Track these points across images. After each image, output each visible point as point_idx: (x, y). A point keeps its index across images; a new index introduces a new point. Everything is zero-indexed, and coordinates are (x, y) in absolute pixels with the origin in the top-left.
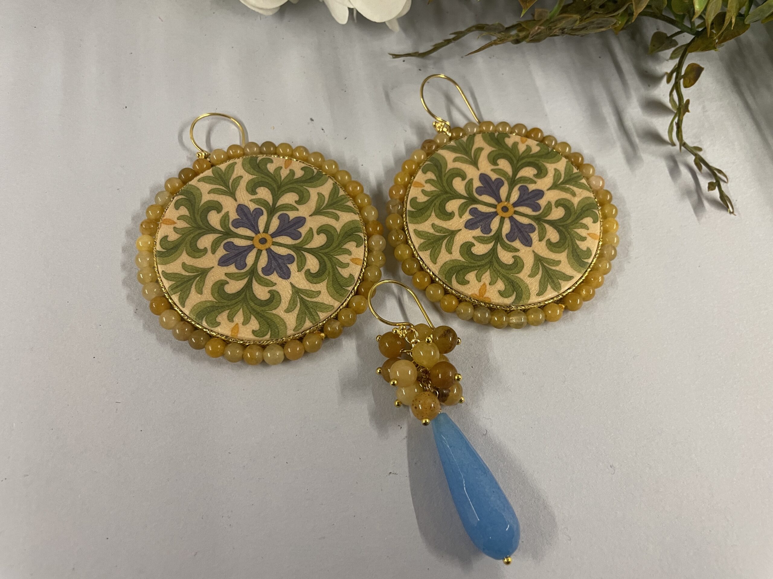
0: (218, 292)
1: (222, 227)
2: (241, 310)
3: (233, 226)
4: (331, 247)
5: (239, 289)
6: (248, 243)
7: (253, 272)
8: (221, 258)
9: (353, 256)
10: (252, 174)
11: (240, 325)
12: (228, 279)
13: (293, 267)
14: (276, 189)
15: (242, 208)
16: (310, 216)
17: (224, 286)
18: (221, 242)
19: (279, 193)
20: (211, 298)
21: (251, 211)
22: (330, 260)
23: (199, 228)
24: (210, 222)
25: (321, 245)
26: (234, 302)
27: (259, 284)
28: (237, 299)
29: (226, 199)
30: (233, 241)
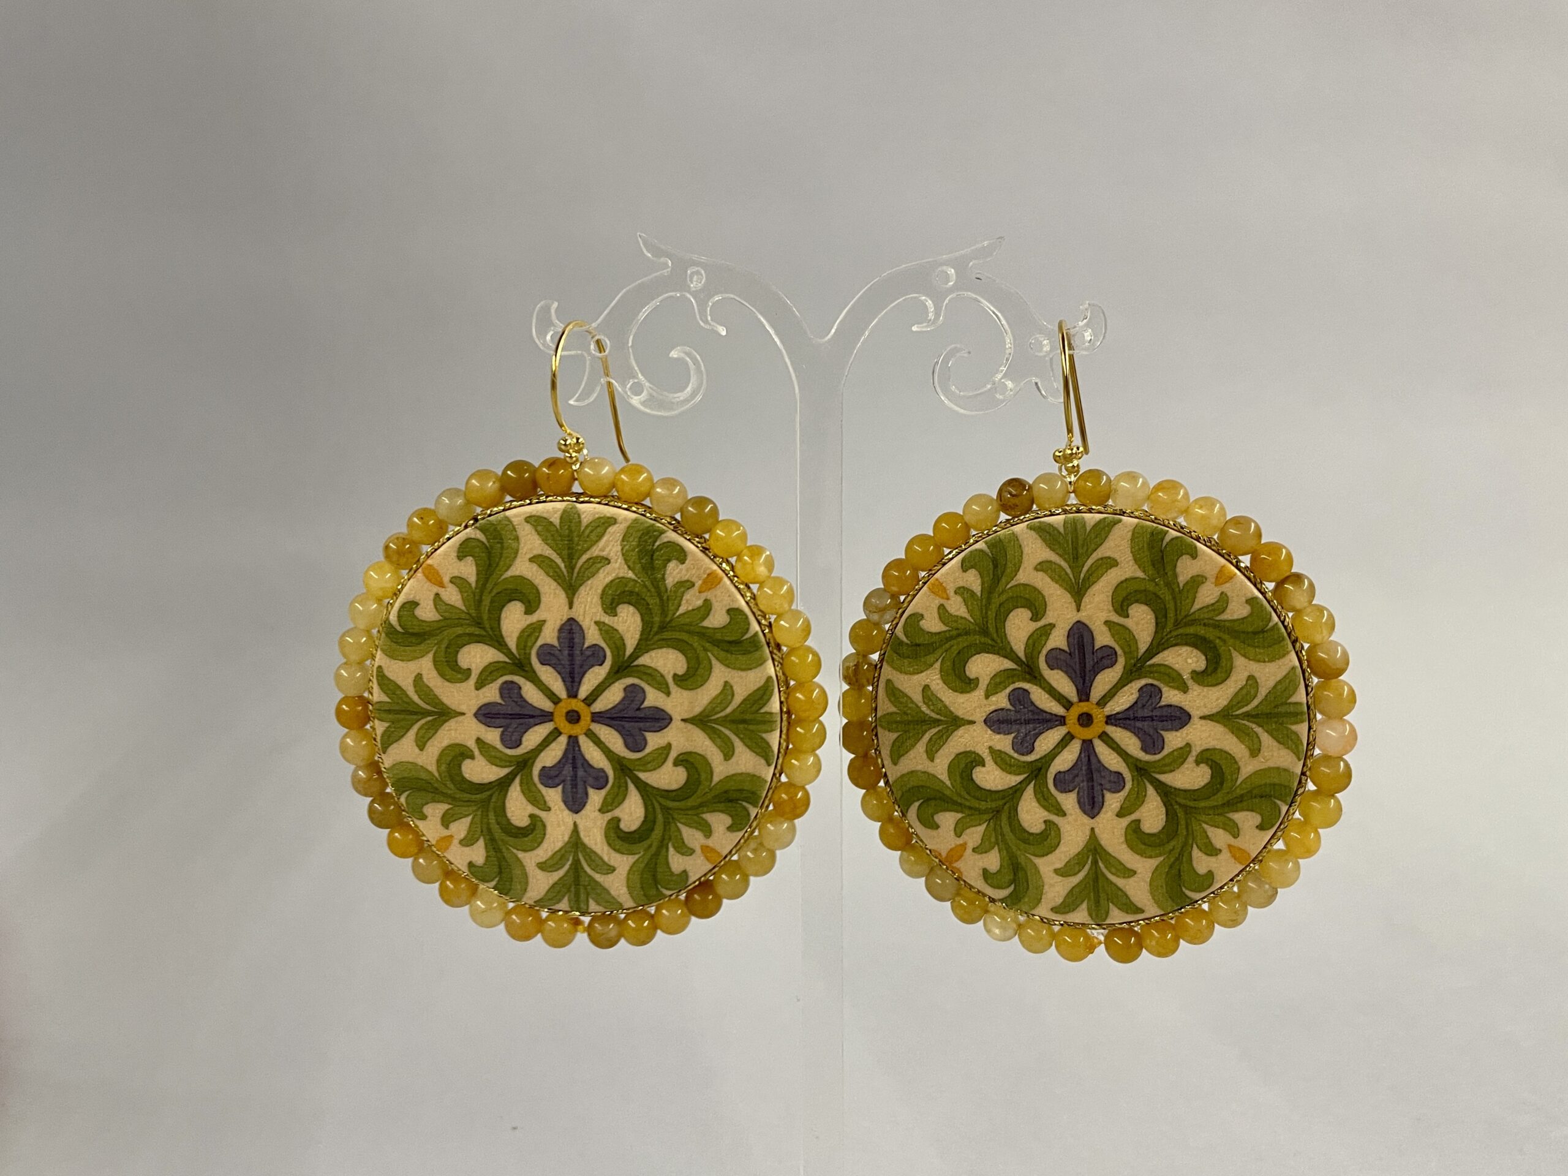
0: (449, 764)
1: (517, 646)
2: (470, 818)
3: (538, 655)
4: (683, 803)
5: (486, 781)
6: (546, 705)
7: (524, 764)
8: (485, 705)
9: (710, 842)
10: (629, 567)
11: (456, 842)
12: (477, 752)
13: (596, 797)
14: (655, 629)
15: (571, 629)
16: (682, 720)
17: (464, 759)
18: (501, 676)
19: (656, 638)
20: (433, 768)
21: (586, 645)
22: (667, 824)
23: (479, 624)
24: (502, 622)
25: (667, 788)
26: (467, 796)
27: (523, 792)
28: (474, 797)
29: (555, 593)
30: (522, 686)
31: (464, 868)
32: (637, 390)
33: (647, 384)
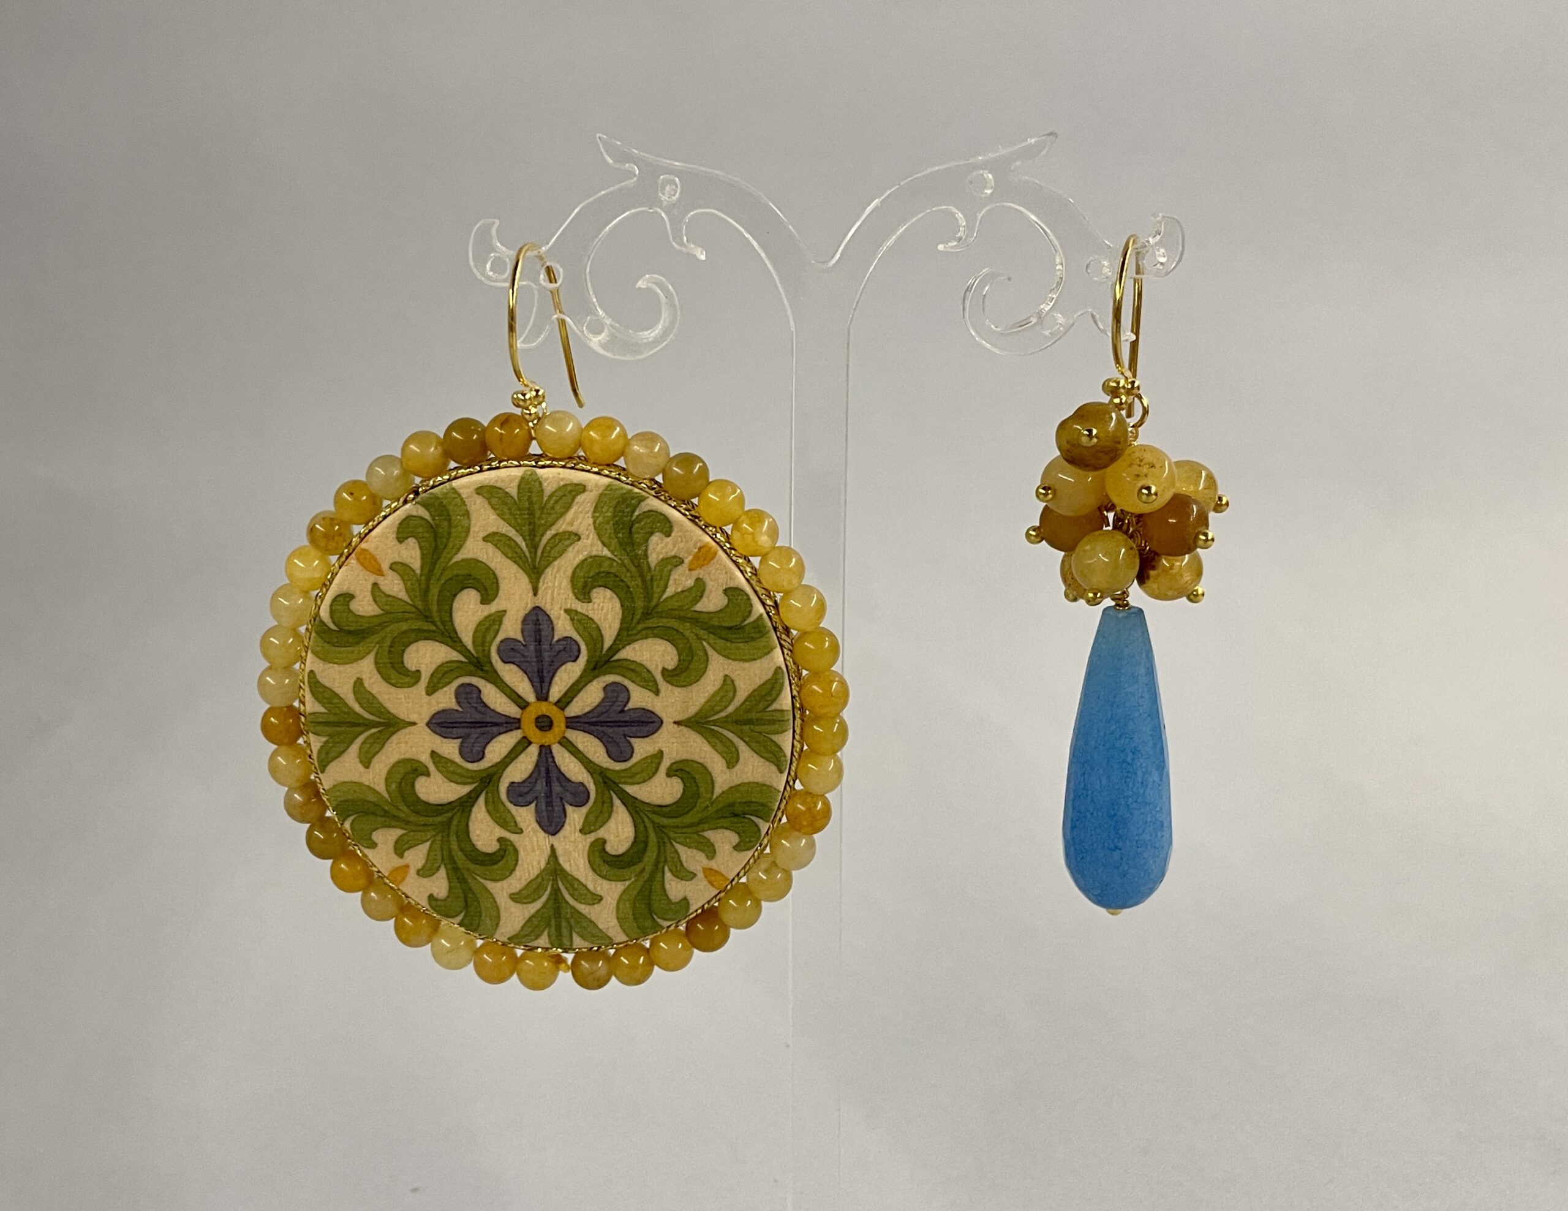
0: (400, 783)
1: (474, 642)
2: (428, 844)
3: (499, 651)
4: (678, 820)
5: (445, 801)
6: (512, 710)
7: (488, 780)
8: (438, 713)
9: (713, 864)
10: (604, 544)
11: (412, 871)
12: (432, 768)
13: (575, 816)
14: (638, 617)
15: (538, 620)
16: (675, 723)
17: (417, 776)
18: (457, 677)
19: (640, 627)
20: (381, 787)
21: (556, 638)
22: (661, 844)
23: (427, 617)
24: (454, 614)
25: (659, 802)
26: (422, 820)
27: (488, 812)
28: (431, 819)
29: (516, 577)
30: (481, 688)
31: (424, 903)
32: (597, 329)
33: (608, 321)
